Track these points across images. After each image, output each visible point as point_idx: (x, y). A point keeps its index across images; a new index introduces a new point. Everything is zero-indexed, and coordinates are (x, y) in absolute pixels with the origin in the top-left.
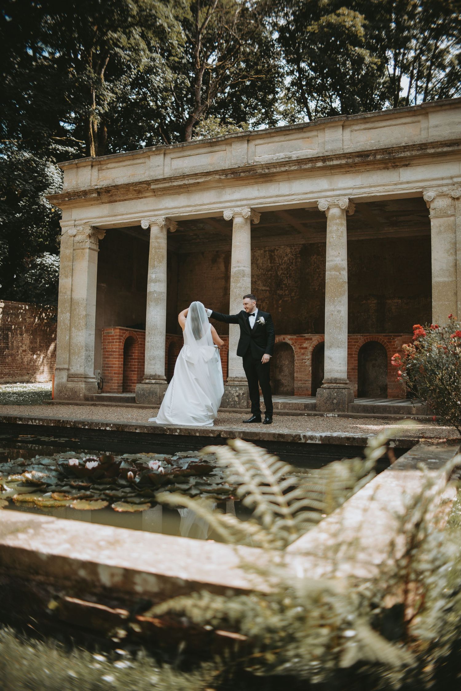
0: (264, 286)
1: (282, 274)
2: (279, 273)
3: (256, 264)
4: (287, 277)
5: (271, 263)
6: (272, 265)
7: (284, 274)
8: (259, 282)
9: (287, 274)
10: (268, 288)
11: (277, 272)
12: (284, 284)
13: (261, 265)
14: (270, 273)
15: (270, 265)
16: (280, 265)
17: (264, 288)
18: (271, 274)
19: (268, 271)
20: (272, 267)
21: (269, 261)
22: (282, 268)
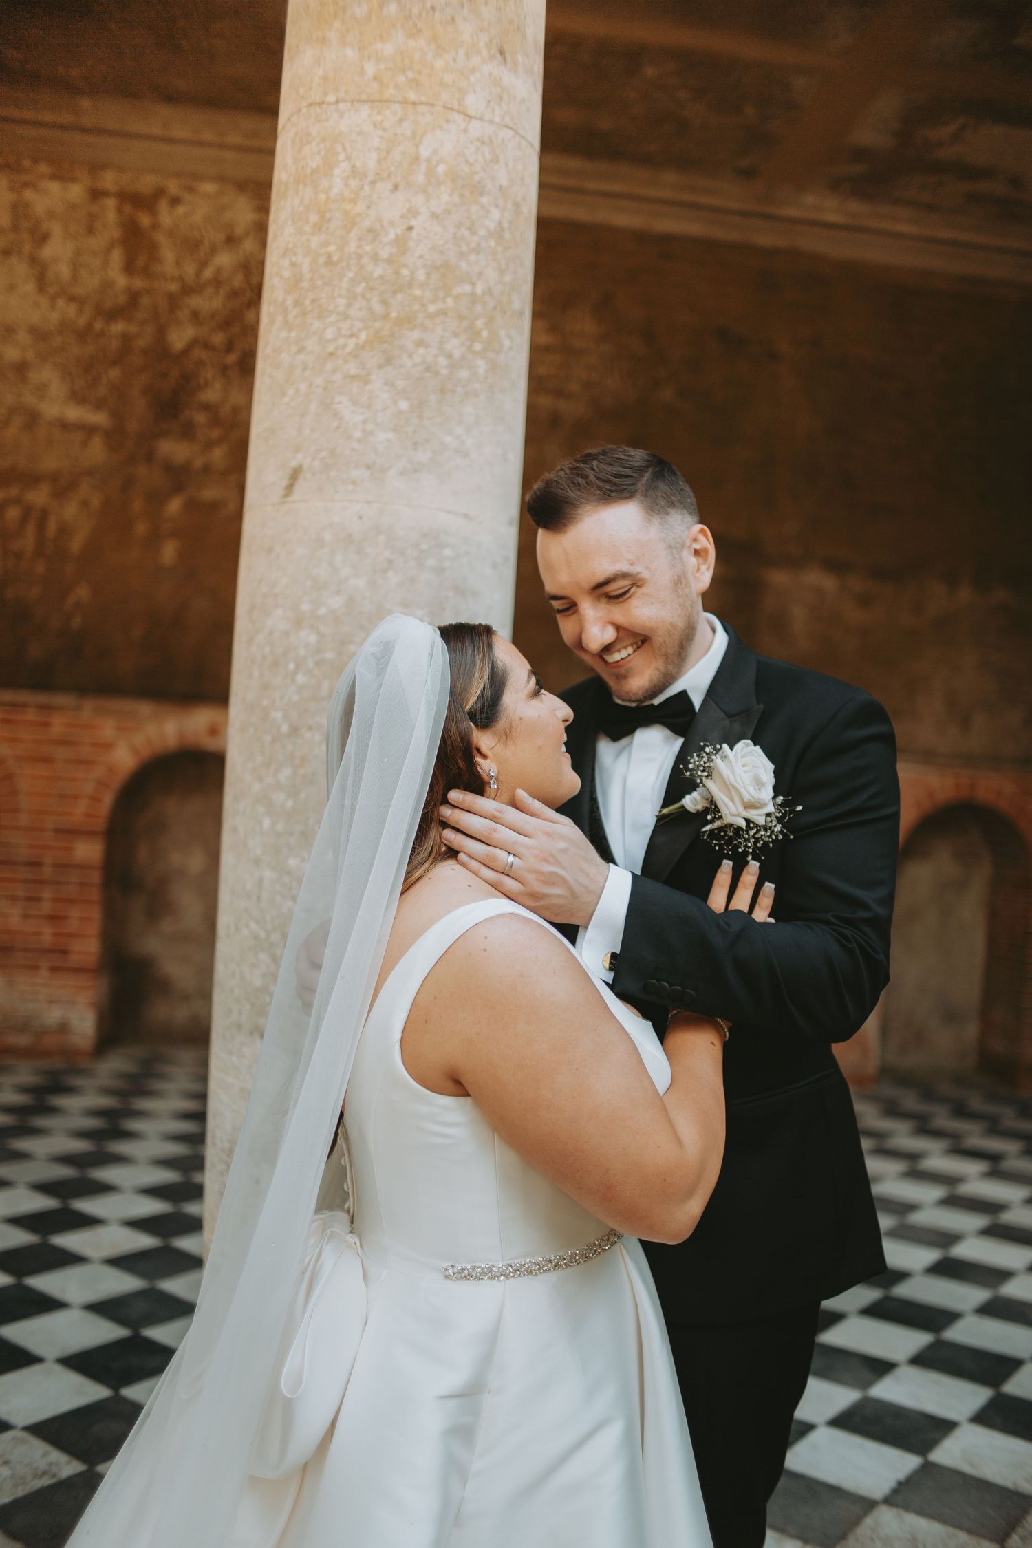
0: (77, 397)
1: (193, 343)
2: (179, 338)
3: (33, 260)
4: (224, 370)
5: (129, 268)
6: (138, 283)
7: (207, 346)
8: (47, 375)
9: (229, 348)
10: (99, 418)
11: (161, 331)
12: (207, 407)
13: (64, 271)
14: (118, 327)
15: (121, 281)
16: (188, 290)
17: (74, 413)
18: (126, 338)
19: (112, 315)
20: (134, 298)
21: (117, 257)
22: (195, 315)
